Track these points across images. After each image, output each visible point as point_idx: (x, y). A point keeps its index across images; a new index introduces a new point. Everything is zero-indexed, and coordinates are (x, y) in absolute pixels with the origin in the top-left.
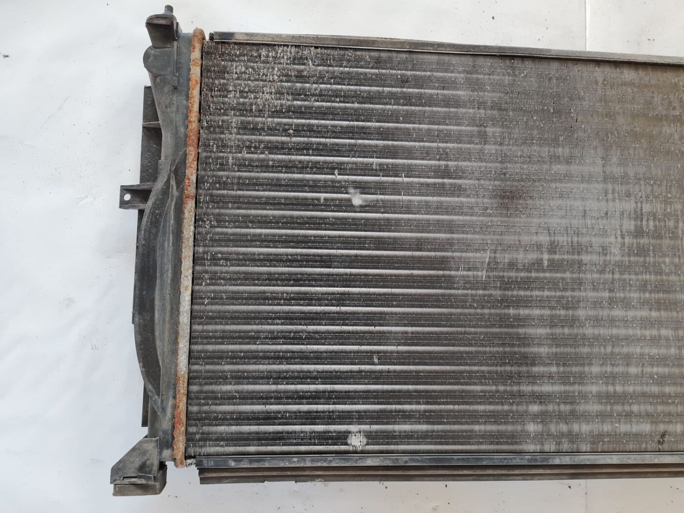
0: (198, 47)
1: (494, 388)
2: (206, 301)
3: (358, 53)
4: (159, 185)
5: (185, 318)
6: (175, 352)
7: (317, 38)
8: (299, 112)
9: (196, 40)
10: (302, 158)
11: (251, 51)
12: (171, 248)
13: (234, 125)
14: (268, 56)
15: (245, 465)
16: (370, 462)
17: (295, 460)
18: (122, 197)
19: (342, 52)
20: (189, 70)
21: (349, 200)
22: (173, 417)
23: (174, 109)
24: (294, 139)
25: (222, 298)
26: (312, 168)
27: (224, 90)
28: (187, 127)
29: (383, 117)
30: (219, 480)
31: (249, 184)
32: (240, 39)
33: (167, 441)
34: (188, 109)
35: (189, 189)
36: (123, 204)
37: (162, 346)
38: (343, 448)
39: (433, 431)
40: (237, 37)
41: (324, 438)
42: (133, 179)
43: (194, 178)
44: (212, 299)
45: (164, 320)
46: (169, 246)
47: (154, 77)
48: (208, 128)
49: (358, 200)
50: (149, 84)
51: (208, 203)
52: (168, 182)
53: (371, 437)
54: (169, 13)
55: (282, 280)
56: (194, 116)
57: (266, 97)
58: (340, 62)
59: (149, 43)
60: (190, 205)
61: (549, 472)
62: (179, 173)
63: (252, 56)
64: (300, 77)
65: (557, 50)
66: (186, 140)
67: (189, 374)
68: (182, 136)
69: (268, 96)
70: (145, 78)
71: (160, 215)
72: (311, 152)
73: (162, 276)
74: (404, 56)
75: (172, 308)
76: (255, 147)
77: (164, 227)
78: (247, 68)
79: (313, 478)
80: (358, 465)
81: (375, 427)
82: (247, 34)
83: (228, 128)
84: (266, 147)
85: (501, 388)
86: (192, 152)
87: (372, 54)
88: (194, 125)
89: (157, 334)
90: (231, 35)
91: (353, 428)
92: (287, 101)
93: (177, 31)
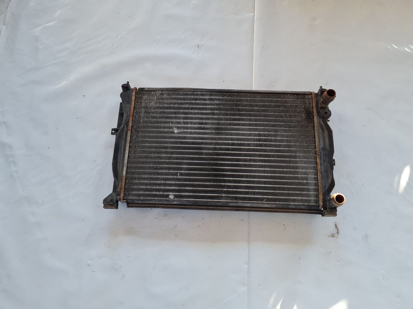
0: (134, 92)
1: (213, 183)
2: (132, 158)
3: (179, 92)
4: (122, 127)
5: (126, 161)
6: (122, 170)
7: (167, 88)
8: (161, 108)
9: (134, 90)
10: (161, 120)
11: (149, 92)
12: (124, 143)
13: (143, 111)
14: (153, 94)
15: (139, 202)
16: (175, 203)
17: (154, 201)
18: (112, 131)
19: (174, 92)
20: (132, 97)
21: (174, 131)
22: (121, 187)
23: (127, 107)
24: (159, 115)
25: (136, 157)
26: (163, 123)
27: (141, 103)
28: (130, 112)
29: (185, 108)
30: (132, 207)
31: (146, 127)
32: (146, 89)
33: (119, 194)
34: (131, 107)
35: (129, 128)
36: (112, 134)
37: (119, 169)
38: (167, 199)
39: (194, 195)
40: (145, 89)
41: (162, 196)
42: (115, 126)
43: (131, 125)
44: (134, 157)
45: (120, 162)
46: (123, 142)
47: (123, 100)
48: (136, 112)
49: (176, 131)
50: (121, 102)
51: (134, 132)
52: (124, 126)
53: (176, 196)
54: (128, 83)
55: (153, 152)
56: (132, 109)
57: (152, 104)
58: (173, 94)
59: (122, 91)
60: (130, 132)
61: (229, 208)
62: (127, 124)
63: (149, 94)
64: (162, 99)
65: (237, 90)
66: (129, 116)
67: (126, 177)
68: (129, 114)
69: (153, 104)
70: (120, 100)
71: (121, 134)
72: (164, 118)
73: (120, 150)
74: (191, 92)
75: (123, 159)
76: (148, 117)
77: (122, 138)
78: (148, 97)
79: (158, 207)
80: (171, 203)
81: (177, 194)
82: (148, 88)
83: (141, 113)
84: (151, 117)
85: (215, 183)
86: (131, 118)
87: (183, 92)
88: (132, 112)
89: (118, 165)
90: (144, 88)
91: (170, 193)
92: (158, 105)
93: (129, 88)
